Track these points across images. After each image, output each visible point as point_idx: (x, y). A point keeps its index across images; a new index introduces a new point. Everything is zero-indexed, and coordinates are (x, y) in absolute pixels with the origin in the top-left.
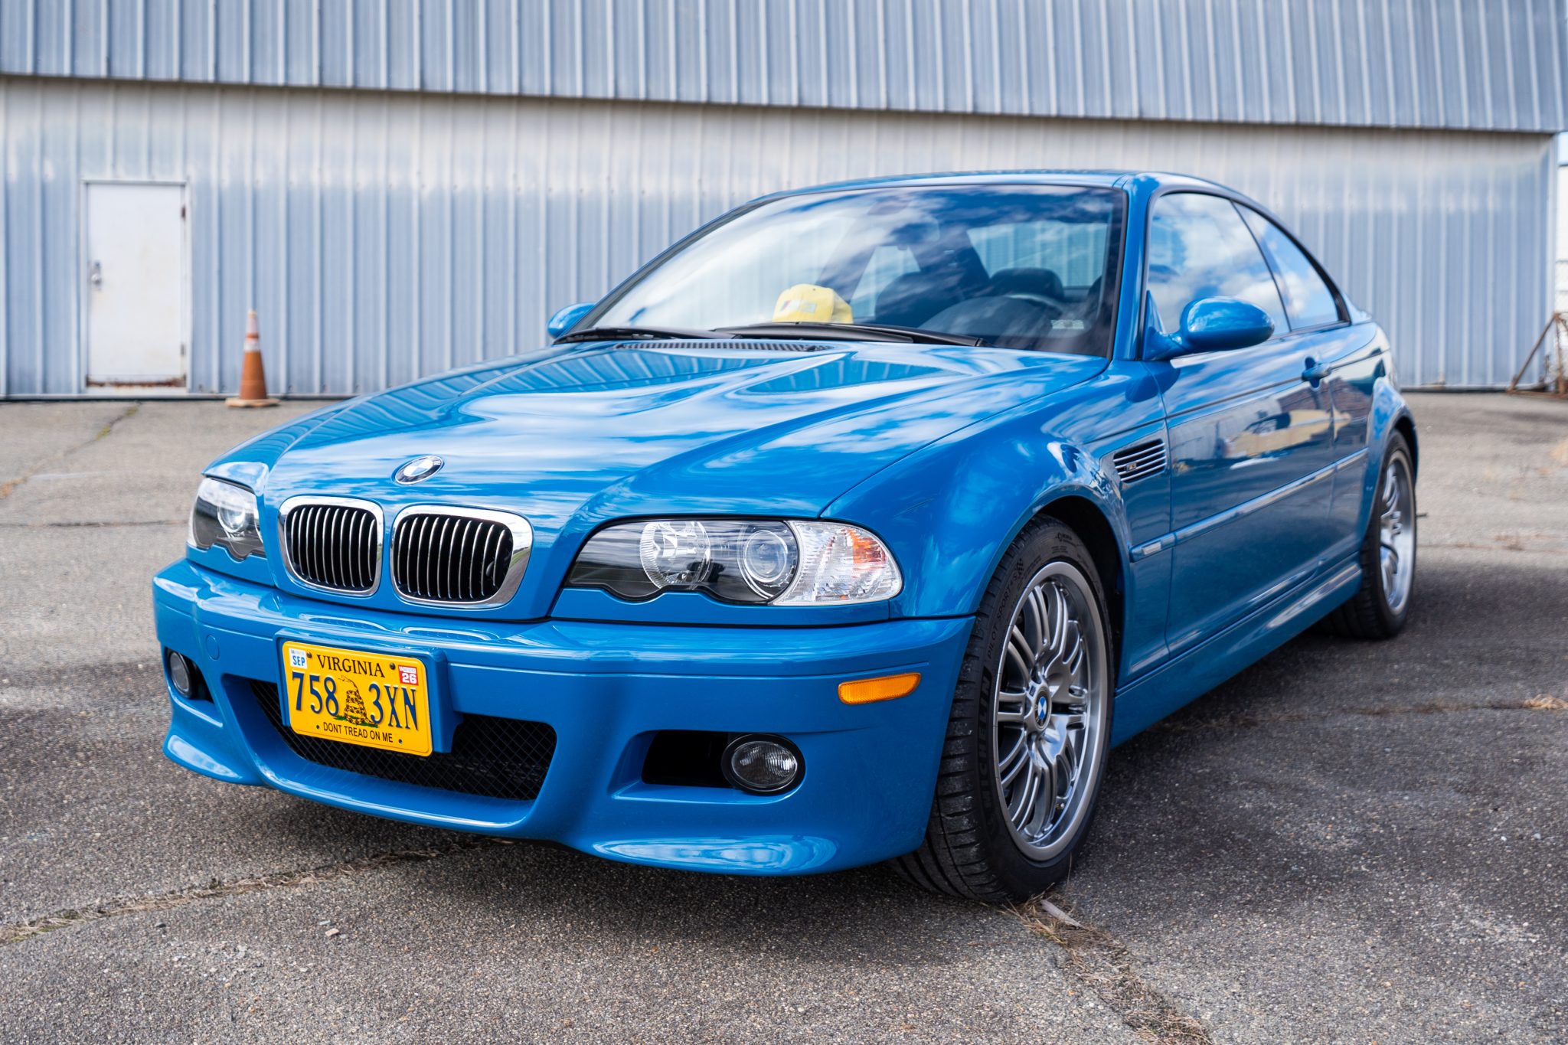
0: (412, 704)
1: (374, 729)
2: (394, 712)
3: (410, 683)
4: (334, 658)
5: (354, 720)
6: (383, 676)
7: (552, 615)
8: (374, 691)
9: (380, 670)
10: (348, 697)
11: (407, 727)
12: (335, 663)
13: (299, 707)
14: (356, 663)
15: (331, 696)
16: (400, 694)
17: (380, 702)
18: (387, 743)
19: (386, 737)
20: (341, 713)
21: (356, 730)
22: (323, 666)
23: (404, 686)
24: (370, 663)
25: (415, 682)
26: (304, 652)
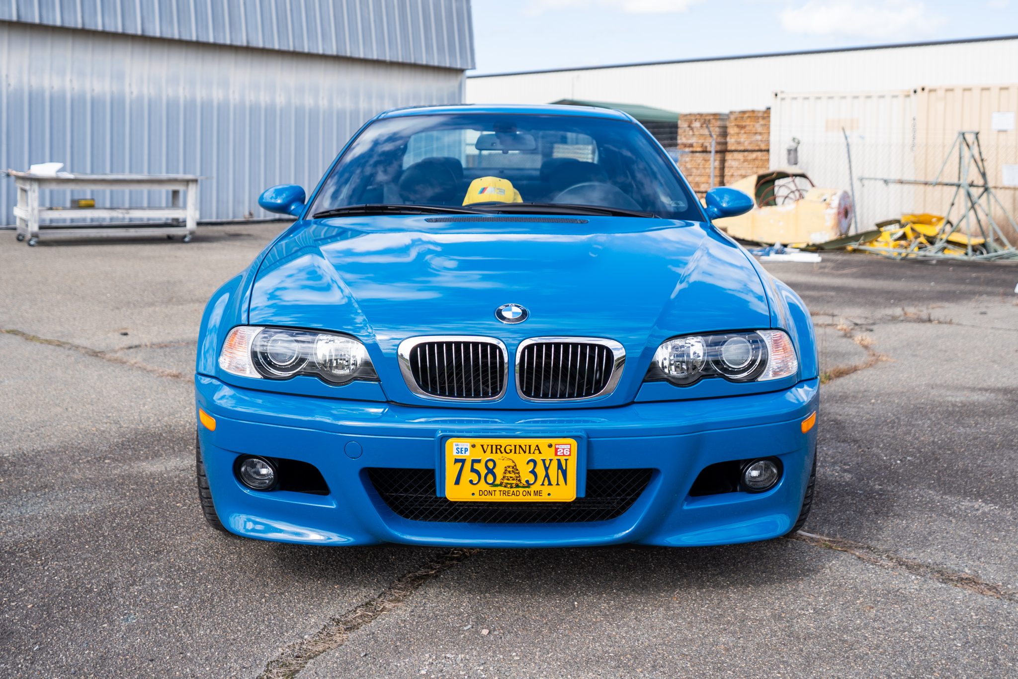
0: (564, 468)
1: (527, 489)
2: (547, 476)
3: (564, 455)
4: (496, 446)
5: (509, 486)
6: (540, 453)
7: (635, 400)
8: (532, 464)
9: (539, 449)
10: (506, 470)
11: (558, 484)
12: (498, 449)
13: (457, 482)
14: (518, 447)
15: (490, 471)
16: (555, 464)
17: (535, 470)
18: (539, 497)
19: (537, 493)
20: (498, 482)
21: (511, 492)
22: (485, 452)
23: (558, 458)
24: (530, 446)
25: (568, 453)
26: (469, 444)
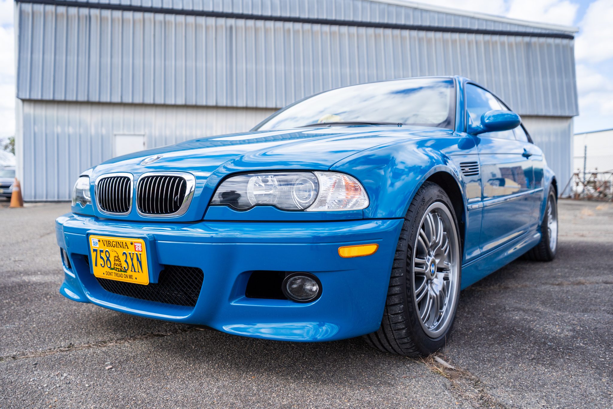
0: (140, 260)
1: (125, 273)
2: (133, 265)
3: (139, 251)
4: (108, 241)
5: (117, 270)
6: (128, 248)
7: (205, 219)
8: (125, 255)
9: (127, 246)
10: (115, 259)
11: (138, 272)
12: (109, 244)
13: (96, 265)
14: (117, 243)
15: (108, 259)
16: (135, 256)
17: (127, 260)
18: (131, 280)
19: (131, 277)
20: (112, 267)
21: (119, 274)
22: (104, 245)
23: (137, 252)
24: (122, 243)
25: (141, 250)
26: (97, 239)
